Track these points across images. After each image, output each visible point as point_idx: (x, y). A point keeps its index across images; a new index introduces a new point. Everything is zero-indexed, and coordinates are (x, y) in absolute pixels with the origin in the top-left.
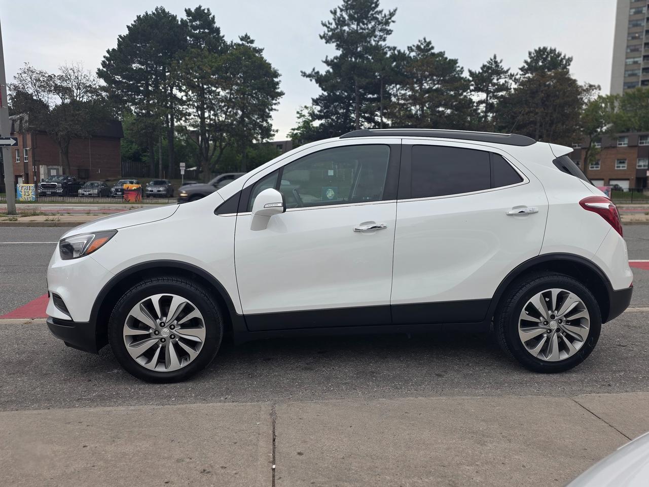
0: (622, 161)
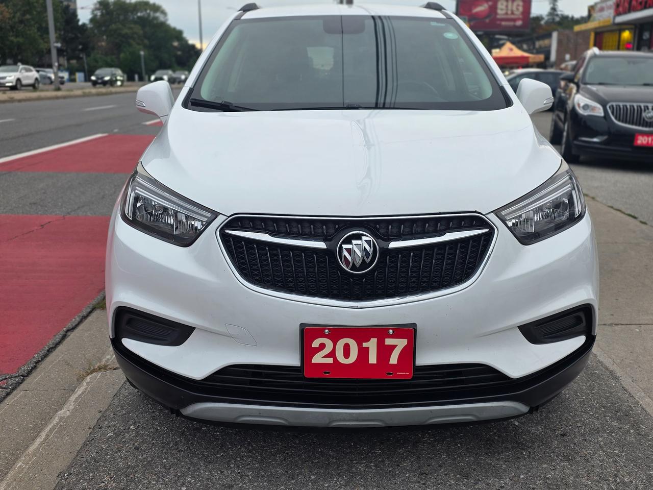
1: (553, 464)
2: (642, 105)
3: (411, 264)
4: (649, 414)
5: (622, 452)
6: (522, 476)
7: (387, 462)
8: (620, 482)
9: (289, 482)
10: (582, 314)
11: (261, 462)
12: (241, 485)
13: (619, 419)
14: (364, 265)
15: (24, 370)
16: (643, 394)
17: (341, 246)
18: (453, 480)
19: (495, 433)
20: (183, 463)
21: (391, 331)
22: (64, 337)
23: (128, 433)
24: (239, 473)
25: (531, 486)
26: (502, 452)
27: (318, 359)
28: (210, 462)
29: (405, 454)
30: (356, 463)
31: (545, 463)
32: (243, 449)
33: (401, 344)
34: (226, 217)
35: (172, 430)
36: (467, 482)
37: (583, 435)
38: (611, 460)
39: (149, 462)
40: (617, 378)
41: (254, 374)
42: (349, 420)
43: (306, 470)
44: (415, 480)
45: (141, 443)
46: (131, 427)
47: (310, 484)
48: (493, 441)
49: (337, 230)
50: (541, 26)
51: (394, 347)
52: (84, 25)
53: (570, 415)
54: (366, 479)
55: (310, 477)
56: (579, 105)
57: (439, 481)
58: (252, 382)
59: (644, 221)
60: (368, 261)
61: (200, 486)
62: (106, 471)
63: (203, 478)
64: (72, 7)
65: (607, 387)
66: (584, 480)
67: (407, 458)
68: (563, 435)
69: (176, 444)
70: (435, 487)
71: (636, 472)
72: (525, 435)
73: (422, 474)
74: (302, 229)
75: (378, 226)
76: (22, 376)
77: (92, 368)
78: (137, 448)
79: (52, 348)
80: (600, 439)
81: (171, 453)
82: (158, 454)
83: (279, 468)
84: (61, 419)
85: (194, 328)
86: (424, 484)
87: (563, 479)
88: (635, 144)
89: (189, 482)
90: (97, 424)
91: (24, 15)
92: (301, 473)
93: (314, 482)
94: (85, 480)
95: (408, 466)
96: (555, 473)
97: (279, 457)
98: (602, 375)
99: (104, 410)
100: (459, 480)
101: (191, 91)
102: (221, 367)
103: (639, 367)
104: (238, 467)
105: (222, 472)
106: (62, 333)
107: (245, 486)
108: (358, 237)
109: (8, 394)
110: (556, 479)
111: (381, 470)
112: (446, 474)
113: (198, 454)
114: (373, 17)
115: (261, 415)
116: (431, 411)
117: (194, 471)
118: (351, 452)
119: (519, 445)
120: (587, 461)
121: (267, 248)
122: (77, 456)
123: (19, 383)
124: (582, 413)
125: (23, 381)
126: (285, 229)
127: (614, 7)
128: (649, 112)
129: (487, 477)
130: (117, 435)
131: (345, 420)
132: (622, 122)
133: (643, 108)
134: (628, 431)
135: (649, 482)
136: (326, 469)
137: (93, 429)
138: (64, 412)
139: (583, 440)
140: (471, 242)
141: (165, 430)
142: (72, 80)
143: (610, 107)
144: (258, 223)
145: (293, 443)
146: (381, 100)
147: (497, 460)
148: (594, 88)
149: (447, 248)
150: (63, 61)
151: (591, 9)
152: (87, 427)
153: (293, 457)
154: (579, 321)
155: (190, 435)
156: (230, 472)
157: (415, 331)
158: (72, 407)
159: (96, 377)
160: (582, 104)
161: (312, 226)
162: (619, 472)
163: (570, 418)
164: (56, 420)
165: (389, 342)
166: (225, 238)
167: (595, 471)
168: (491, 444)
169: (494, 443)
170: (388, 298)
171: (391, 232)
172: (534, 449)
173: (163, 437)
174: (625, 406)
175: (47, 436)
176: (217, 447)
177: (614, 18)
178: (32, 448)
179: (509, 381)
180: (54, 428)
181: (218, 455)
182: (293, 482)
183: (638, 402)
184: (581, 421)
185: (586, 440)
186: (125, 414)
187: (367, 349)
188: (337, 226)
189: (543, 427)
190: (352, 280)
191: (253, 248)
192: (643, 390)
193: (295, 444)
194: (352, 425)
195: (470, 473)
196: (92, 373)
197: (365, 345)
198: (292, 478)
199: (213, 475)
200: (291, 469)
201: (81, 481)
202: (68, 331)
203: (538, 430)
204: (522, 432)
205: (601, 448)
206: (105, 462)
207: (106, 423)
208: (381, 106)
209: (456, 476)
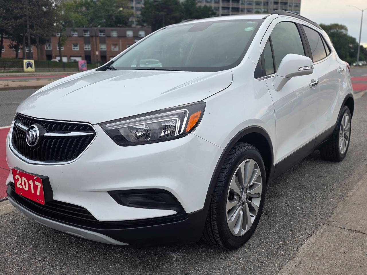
0: (76, 45)
3: (52, 146)
21: (35, 178)
27: (18, 185)
33: (39, 185)
60: (34, 140)
75: (45, 124)
108: (33, 128)
126: (23, 121)
140: (83, 139)
165: (36, 183)
171: (49, 128)
187: (30, 185)
188: (33, 122)
190: (31, 149)
197: (29, 182)
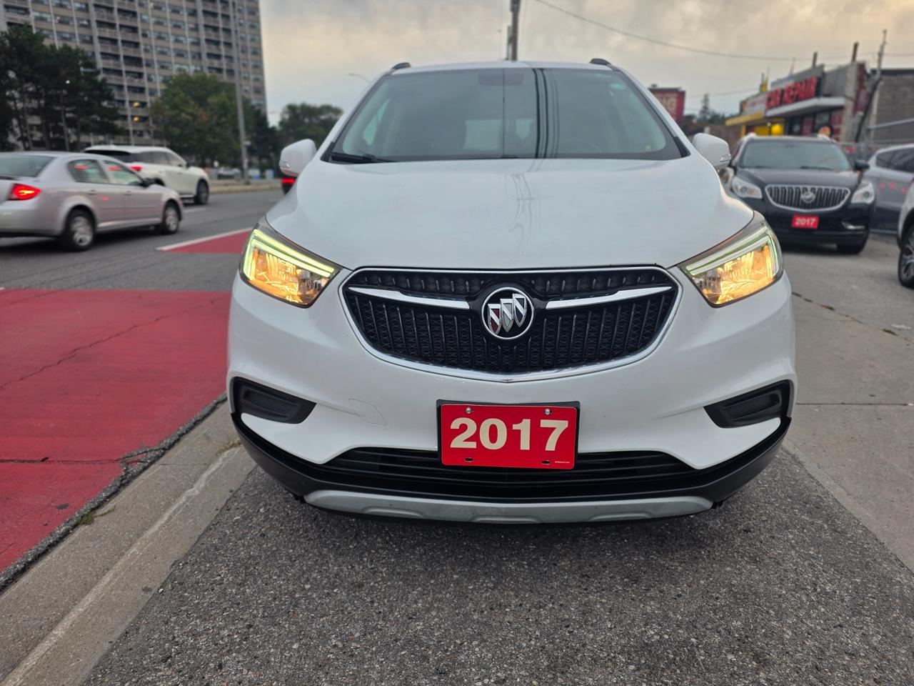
1: (738, 566)
2: (801, 187)
3: (574, 329)
4: (843, 506)
5: (818, 553)
6: (702, 582)
7: (542, 560)
8: (821, 592)
9: (428, 582)
10: (778, 392)
11: (397, 556)
12: (372, 584)
13: (809, 512)
14: (515, 329)
15: (166, 443)
16: (832, 482)
17: (486, 306)
18: (619, 584)
19: (667, 527)
20: (310, 555)
21: (548, 411)
22: (213, 409)
23: (256, 516)
24: (372, 569)
25: (714, 594)
26: (677, 551)
27: (458, 443)
28: (341, 555)
29: (563, 551)
30: (507, 561)
31: (728, 566)
32: (379, 540)
33: (560, 426)
34: (350, 272)
35: (304, 515)
36: (637, 588)
37: (770, 531)
38: (806, 563)
39: (274, 551)
40: (801, 464)
41: (384, 459)
42: (497, 516)
43: (449, 568)
44: (575, 583)
45: (267, 529)
46: (261, 510)
47: (452, 585)
48: (664, 536)
49: (482, 287)
50: (693, 124)
51: (551, 430)
52: (273, 128)
53: (752, 507)
54: (517, 581)
55: (452, 577)
56: (737, 188)
57: (604, 586)
58: (382, 468)
59: (808, 298)
60: (520, 324)
61: (326, 584)
62: (225, 561)
63: (330, 573)
64: (263, 112)
65: (791, 473)
66: (777, 589)
67: (565, 555)
68: (747, 531)
69: (306, 531)
70: (599, 594)
71: (839, 580)
72: (702, 530)
73: (584, 576)
74: (440, 286)
75: (533, 282)
76: (163, 449)
77: (231, 443)
78: (263, 535)
79: (199, 420)
80: (791, 536)
81: (299, 542)
82: (285, 542)
83: (418, 564)
84: (188, 498)
85: (315, 404)
86: (586, 589)
87: (752, 587)
88: (793, 226)
89: (315, 579)
90: (225, 505)
91: (220, 118)
92: (442, 571)
93: (457, 582)
94: (201, 571)
95: (567, 566)
96: (741, 579)
97: (419, 550)
98: (783, 459)
99: (236, 489)
100: (626, 585)
101: (332, 145)
102: (346, 450)
103: (825, 451)
104: (372, 561)
105: (353, 567)
106: (212, 405)
107: (377, 585)
108: (508, 295)
109: (145, 468)
110: (743, 587)
111: (535, 569)
112: (611, 577)
113: (329, 544)
114: (534, 70)
115: (392, 506)
116: (596, 507)
117: (322, 565)
118: (500, 546)
119: (697, 543)
120: (778, 563)
121: (398, 309)
122: (198, 541)
123: (159, 457)
124: (767, 505)
125: (163, 454)
126: (420, 286)
127: (765, 101)
128: (807, 194)
129: (661, 582)
130: (244, 518)
131: (491, 516)
132: (781, 203)
133: (801, 190)
134: (822, 527)
135: (856, 592)
136: (471, 567)
137: (221, 511)
138: (194, 491)
139: (771, 537)
140: (649, 302)
141: (297, 514)
142: (263, 177)
143: (768, 189)
144: (389, 278)
145: (436, 533)
146: (542, 151)
147: (672, 560)
148: (752, 171)
149: (619, 309)
150: (255, 160)
151: (743, 105)
152: (215, 508)
153: (434, 551)
154: (774, 400)
155: (323, 521)
156: (361, 567)
157: (578, 411)
158: (202, 485)
159: (234, 452)
160: (739, 187)
161: (452, 282)
162: (818, 578)
163: (752, 509)
164: (184, 499)
165: (545, 423)
166: (350, 297)
167: (789, 577)
168: (663, 540)
169: (666, 538)
170: (544, 371)
171: (550, 289)
172: (714, 547)
173: (294, 523)
174: (814, 496)
175: (170, 517)
176: (351, 536)
177: (766, 111)
178: (150, 532)
179: (691, 472)
180: (178, 509)
181: (351, 546)
182: (432, 582)
183: (828, 492)
184: (765, 513)
185: (773, 537)
186: (257, 494)
187: (519, 432)
188: (482, 282)
189: (722, 521)
190: (500, 348)
191: (382, 309)
192: (832, 477)
193: (438, 534)
194: (500, 521)
195: (639, 576)
196: (231, 447)
197: (515, 427)
198: (431, 577)
199: (342, 571)
200: (431, 566)
201: (196, 572)
202: (218, 403)
203: (716, 524)
204: (699, 526)
205: (793, 547)
206: (226, 551)
207: (236, 504)
208: (543, 156)
209: (623, 579)
